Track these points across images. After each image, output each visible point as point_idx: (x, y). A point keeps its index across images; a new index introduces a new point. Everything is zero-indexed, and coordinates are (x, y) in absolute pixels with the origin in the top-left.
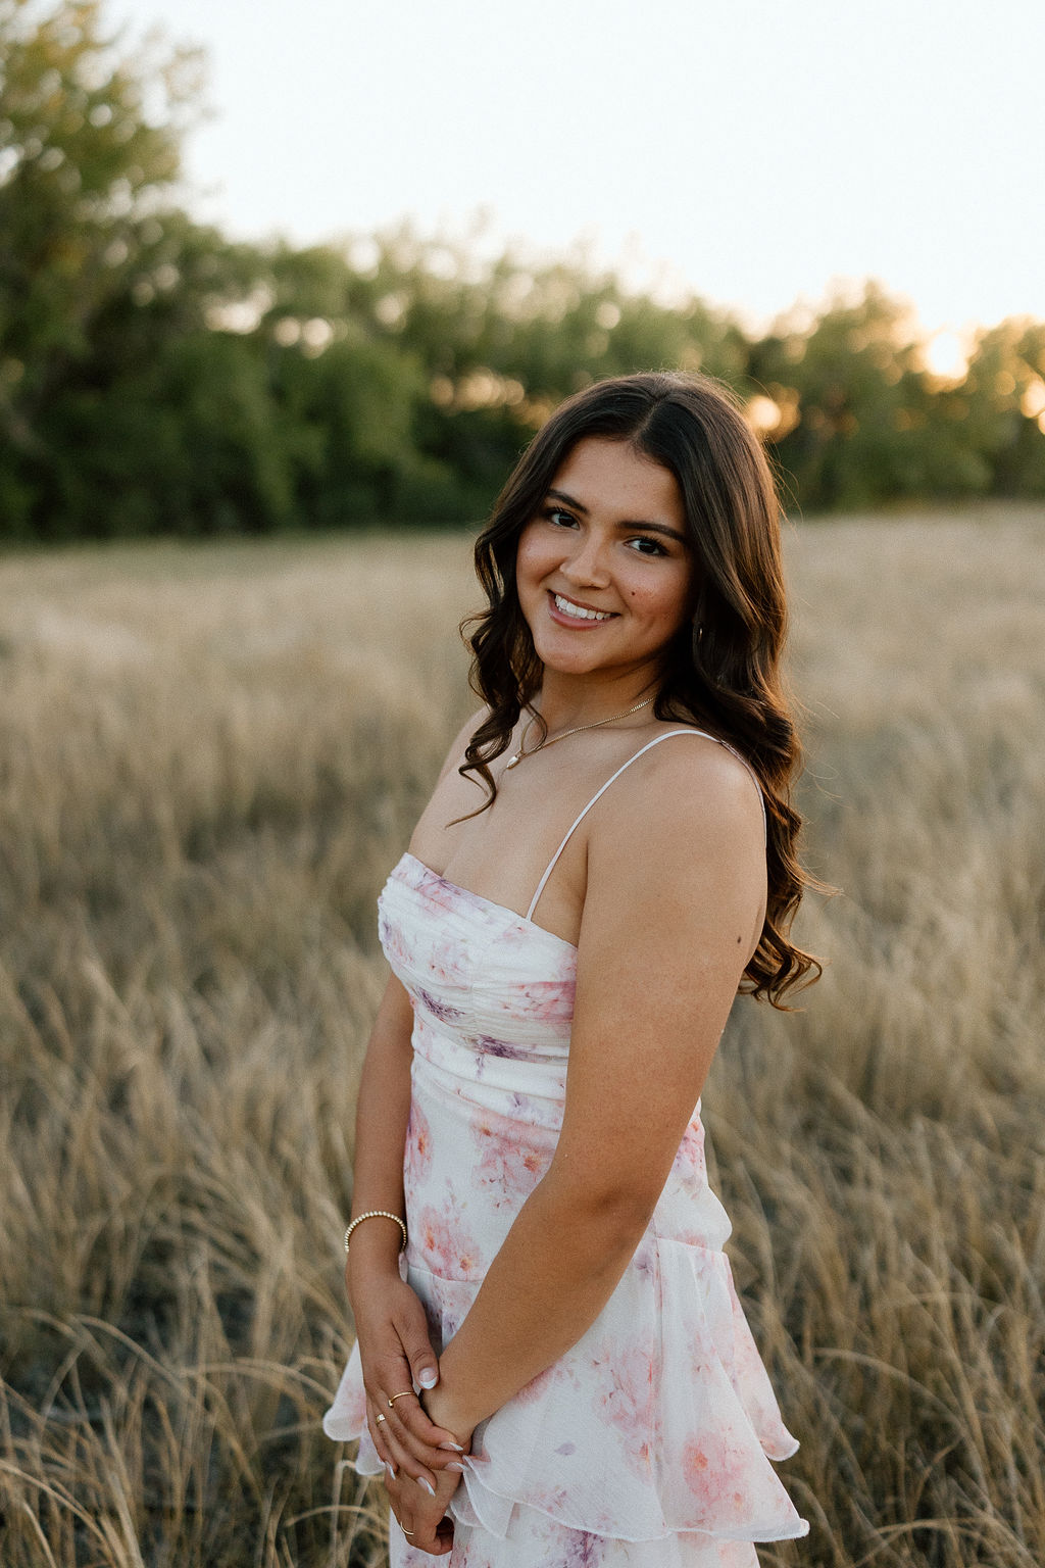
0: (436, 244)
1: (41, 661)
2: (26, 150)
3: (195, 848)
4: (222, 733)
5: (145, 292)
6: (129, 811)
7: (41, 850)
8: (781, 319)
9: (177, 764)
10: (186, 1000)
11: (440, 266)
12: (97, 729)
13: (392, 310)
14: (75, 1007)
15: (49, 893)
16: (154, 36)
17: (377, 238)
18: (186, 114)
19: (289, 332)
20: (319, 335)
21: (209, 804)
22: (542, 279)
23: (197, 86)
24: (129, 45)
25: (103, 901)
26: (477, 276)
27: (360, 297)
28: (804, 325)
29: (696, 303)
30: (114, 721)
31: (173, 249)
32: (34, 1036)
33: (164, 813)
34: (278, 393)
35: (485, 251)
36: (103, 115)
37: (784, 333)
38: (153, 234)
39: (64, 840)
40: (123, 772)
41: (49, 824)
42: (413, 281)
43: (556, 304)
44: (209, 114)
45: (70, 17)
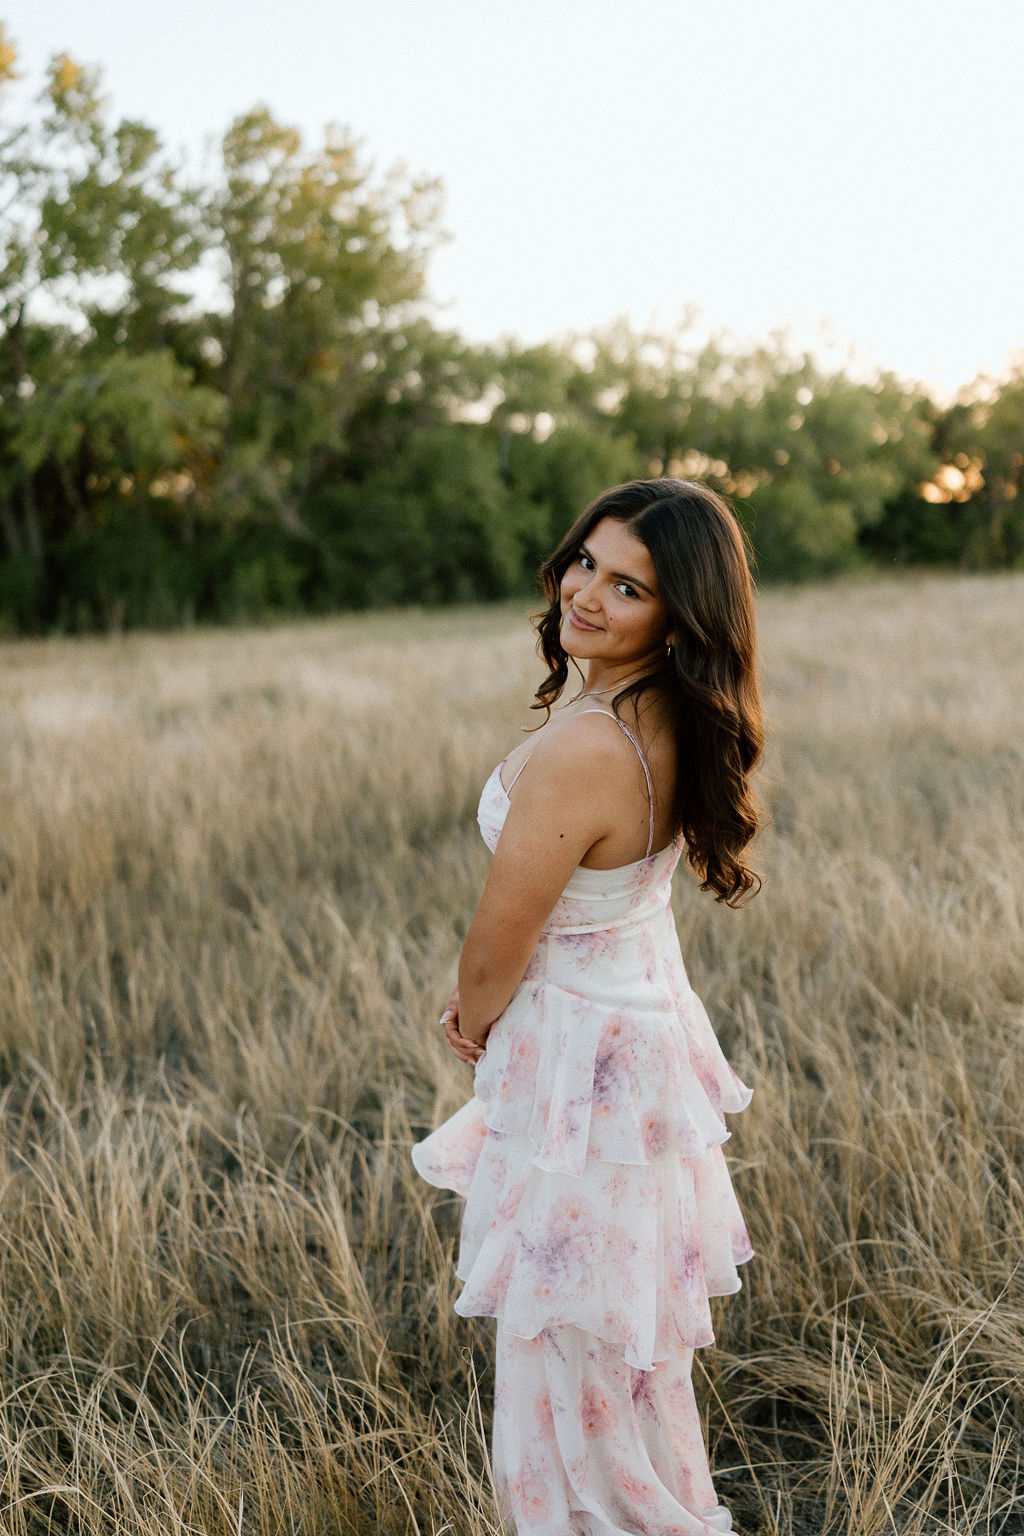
0: (649, 339)
1: (303, 706)
2: (292, 279)
3: (417, 842)
4: (445, 756)
5: (395, 395)
6: (368, 815)
7: (300, 845)
8: (964, 390)
9: (407, 780)
10: (401, 939)
11: (652, 357)
12: (346, 753)
13: (610, 400)
14: (321, 947)
15: (304, 873)
16: (395, 174)
17: (593, 338)
18: (424, 239)
19: (519, 423)
20: (545, 425)
21: (432, 812)
22: (742, 366)
23: (434, 214)
24: (376, 181)
25: (345, 880)
26: (685, 364)
27: (579, 391)
28: (987, 394)
29: (887, 378)
30: (359, 750)
31: (416, 356)
32: (291, 965)
33: (395, 817)
34: (508, 478)
35: (692, 343)
36: (356, 245)
37: (967, 402)
38: (400, 343)
39: (316, 836)
40: (365, 786)
41: (306, 825)
42: (628, 373)
43: (755, 387)
44: (446, 237)
45: (328, 162)
